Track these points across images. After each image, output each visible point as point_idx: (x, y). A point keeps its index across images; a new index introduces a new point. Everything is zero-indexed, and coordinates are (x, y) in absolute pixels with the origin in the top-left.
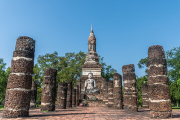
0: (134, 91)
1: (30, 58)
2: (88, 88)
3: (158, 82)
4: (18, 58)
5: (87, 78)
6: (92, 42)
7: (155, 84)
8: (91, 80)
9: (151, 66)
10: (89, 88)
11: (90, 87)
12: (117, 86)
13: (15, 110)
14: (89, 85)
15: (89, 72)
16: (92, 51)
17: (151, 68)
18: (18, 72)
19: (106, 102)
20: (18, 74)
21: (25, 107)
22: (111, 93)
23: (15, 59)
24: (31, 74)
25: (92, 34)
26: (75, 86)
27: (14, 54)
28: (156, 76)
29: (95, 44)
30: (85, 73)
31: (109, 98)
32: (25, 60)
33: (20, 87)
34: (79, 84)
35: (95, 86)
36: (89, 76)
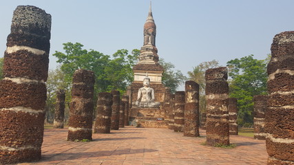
0: (224, 113)
1: (40, 48)
2: (143, 100)
3: (290, 104)
4: (16, 48)
5: (140, 85)
6: (150, 31)
7: (285, 107)
8: (147, 89)
9: (277, 71)
10: (145, 100)
11: (145, 98)
12: (192, 101)
13: (13, 149)
14: (144, 96)
15: (144, 77)
16: (150, 45)
17: (277, 76)
18: (17, 77)
19: (170, 122)
20: (17, 81)
21: (31, 142)
22: (179, 110)
23: (11, 50)
24: (42, 81)
25: (150, 18)
26: (124, 97)
27: (8, 40)
28: (287, 93)
29: (154, 34)
30: (139, 78)
31: (175, 118)
32: (30, 53)
33: (20, 105)
34: (128, 93)
35: (153, 98)
36: (145, 83)
